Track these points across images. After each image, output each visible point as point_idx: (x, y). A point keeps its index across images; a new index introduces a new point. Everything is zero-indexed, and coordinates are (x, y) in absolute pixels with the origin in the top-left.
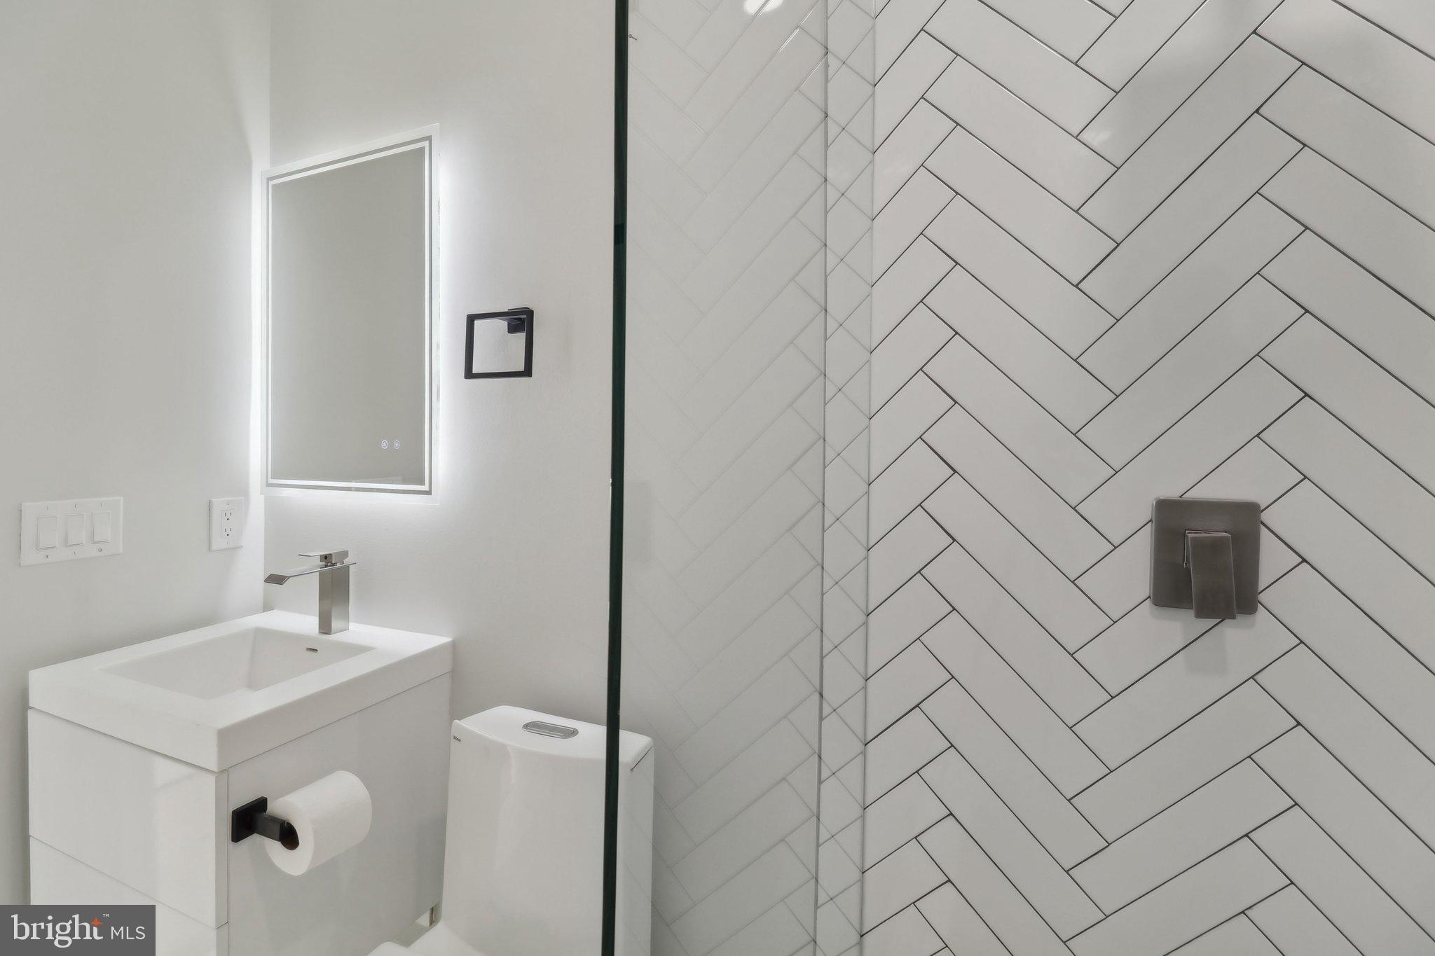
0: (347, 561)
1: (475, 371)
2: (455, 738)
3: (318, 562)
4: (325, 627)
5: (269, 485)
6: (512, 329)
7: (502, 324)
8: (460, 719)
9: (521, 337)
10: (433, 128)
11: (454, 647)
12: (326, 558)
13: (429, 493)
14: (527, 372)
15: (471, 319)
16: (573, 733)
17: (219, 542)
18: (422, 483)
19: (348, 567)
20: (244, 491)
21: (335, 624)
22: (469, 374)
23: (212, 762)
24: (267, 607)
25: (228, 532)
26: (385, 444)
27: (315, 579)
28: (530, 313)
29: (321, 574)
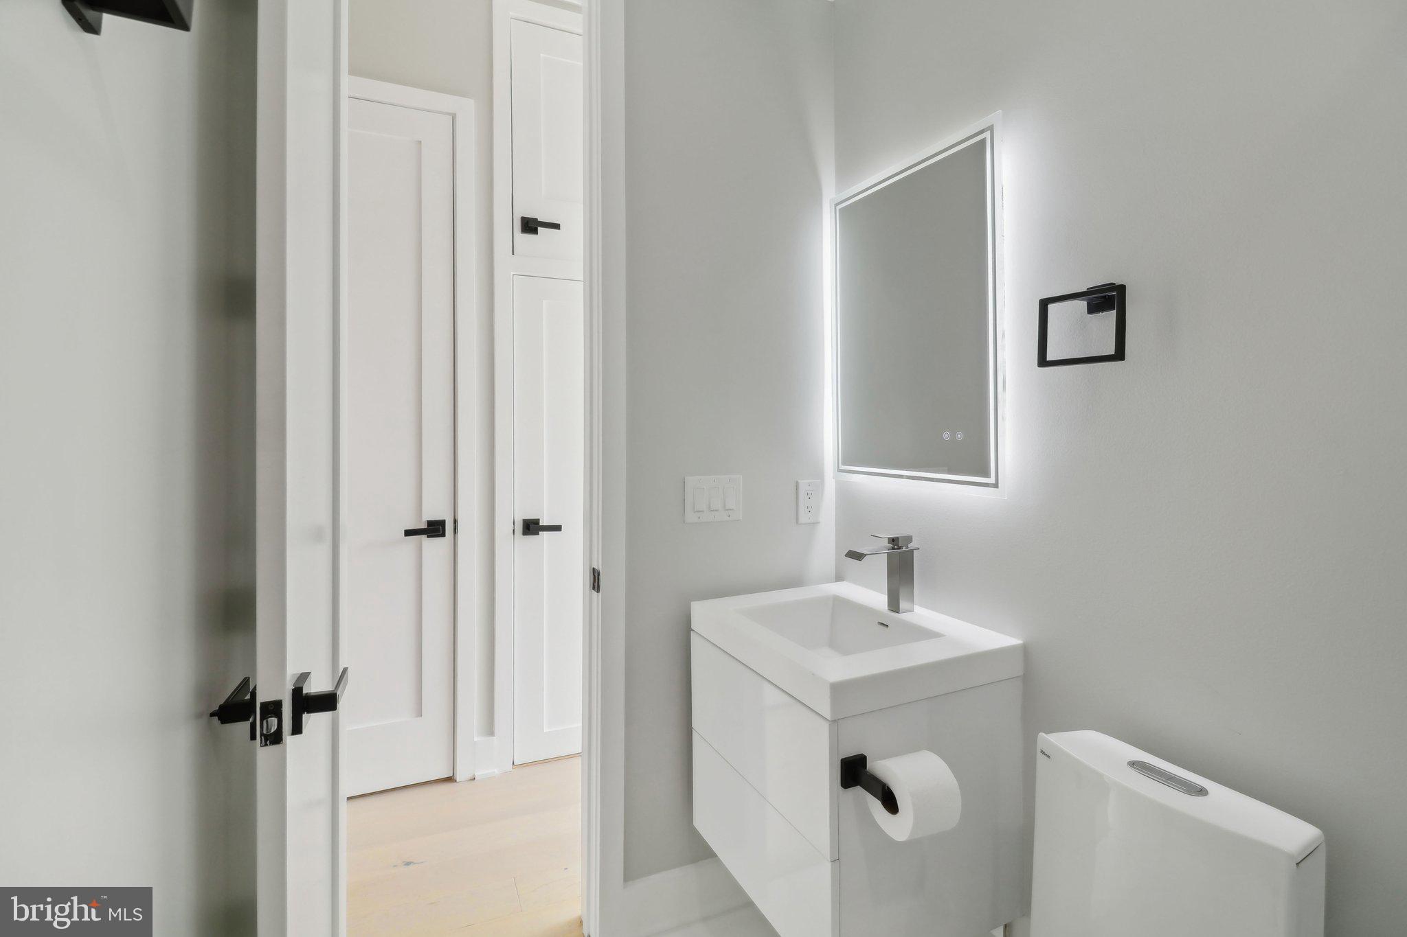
0: (912, 546)
1: (1050, 357)
2: (1042, 752)
3: (885, 543)
4: (894, 605)
5: (840, 471)
6: (1092, 309)
7: (1082, 305)
8: (1047, 733)
9: (1112, 315)
10: (995, 118)
11: (1025, 652)
12: (894, 541)
13: (996, 485)
14: (1120, 354)
15: (1044, 304)
16: (1202, 792)
17: (804, 518)
18: (986, 474)
19: (912, 551)
20: (819, 475)
21: (903, 605)
22: (1043, 361)
23: (827, 714)
24: (839, 578)
25: (810, 509)
26: (947, 436)
27: (883, 560)
28: (1121, 289)
29: (889, 555)
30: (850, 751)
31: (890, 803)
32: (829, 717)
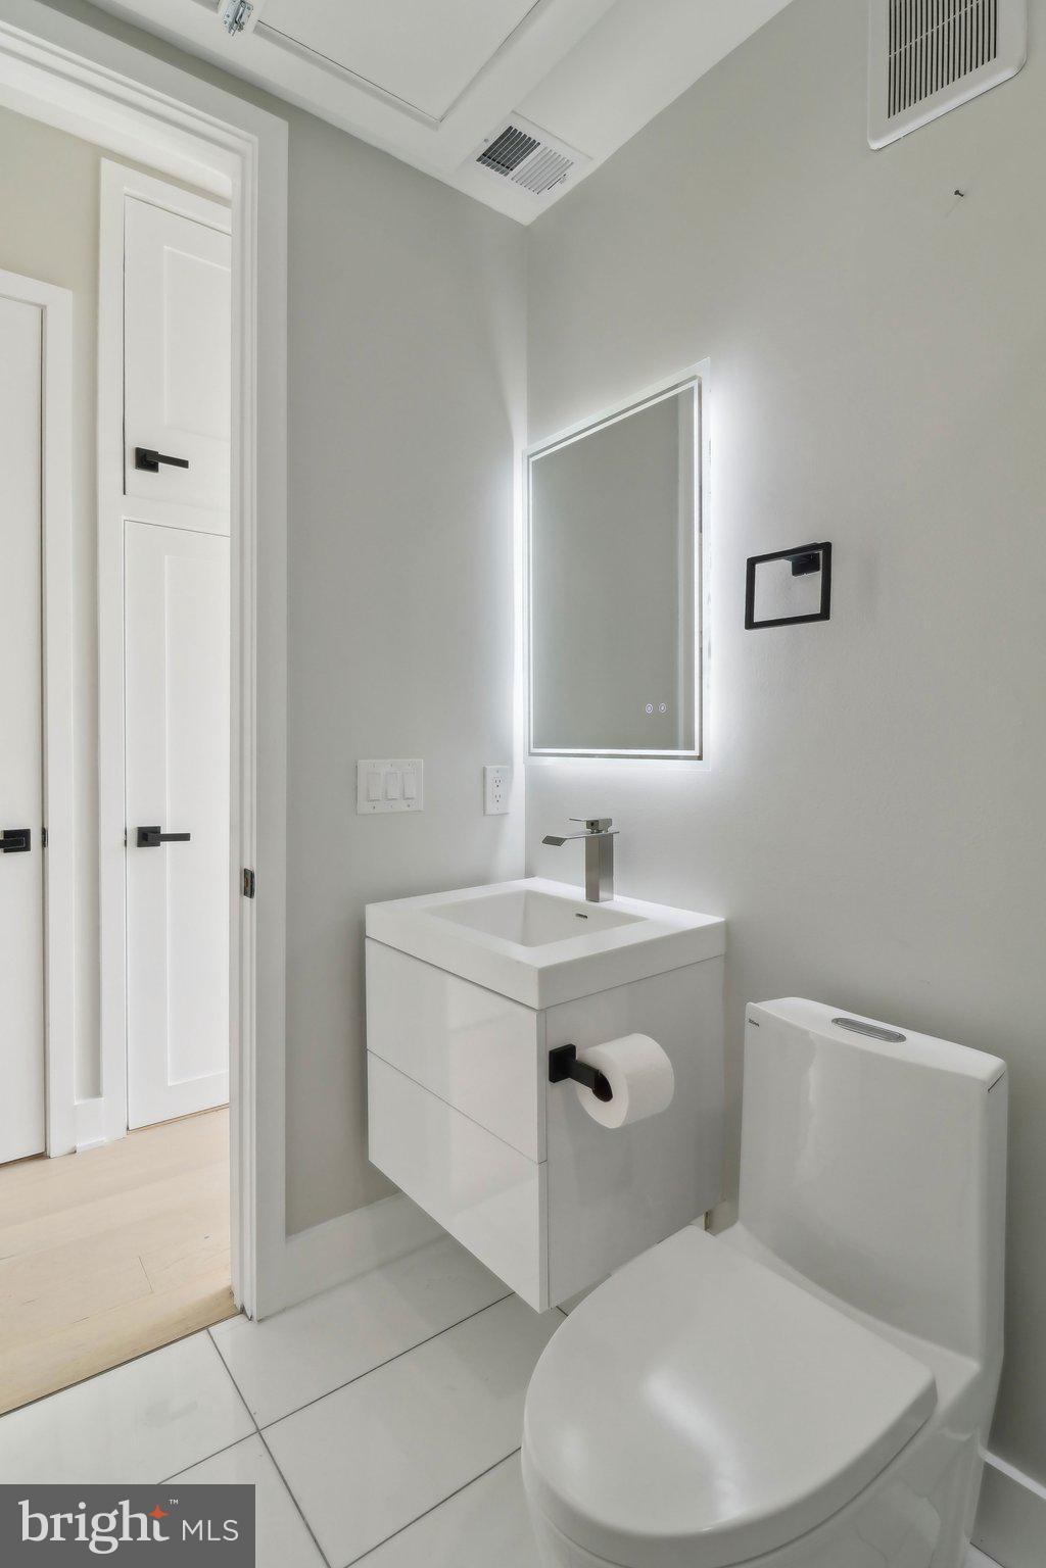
0: (611, 830)
1: (757, 619)
2: (750, 1021)
3: (583, 828)
4: (593, 894)
5: (531, 754)
6: (798, 570)
7: (786, 565)
8: (756, 1001)
9: (818, 576)
10: (702, 365)
11: (727, 928)
12: (593, 824)
13: (700, 758)
14: (825, 614)
15: (752, 563)
16: (901, 1038)
17: (492, 808)
18: (692, 748)
19: (611, 835)
20: (507, 759)
21: (602, 894)
22: (750, 624)
23: (533, 1000)
24: (529, 874)
25: (498, 798)
26: (649, 709)
27: (581, 845)
28: (827, 547)
29: (588, 840)
30: (558, 1042)
31: (603, 1090)
32: (536, 1006)
